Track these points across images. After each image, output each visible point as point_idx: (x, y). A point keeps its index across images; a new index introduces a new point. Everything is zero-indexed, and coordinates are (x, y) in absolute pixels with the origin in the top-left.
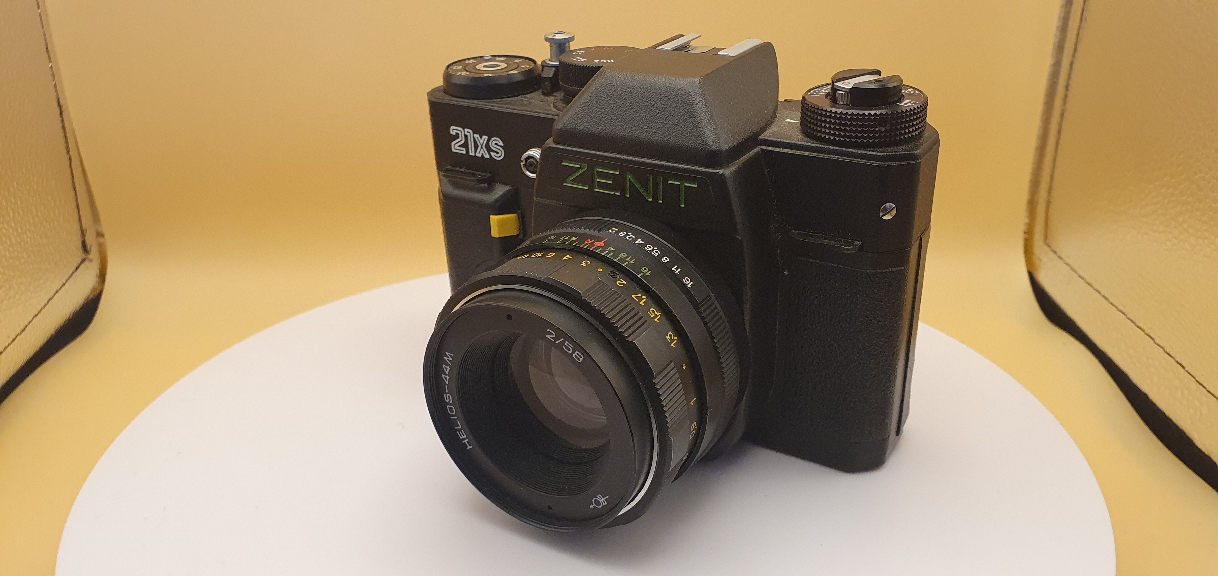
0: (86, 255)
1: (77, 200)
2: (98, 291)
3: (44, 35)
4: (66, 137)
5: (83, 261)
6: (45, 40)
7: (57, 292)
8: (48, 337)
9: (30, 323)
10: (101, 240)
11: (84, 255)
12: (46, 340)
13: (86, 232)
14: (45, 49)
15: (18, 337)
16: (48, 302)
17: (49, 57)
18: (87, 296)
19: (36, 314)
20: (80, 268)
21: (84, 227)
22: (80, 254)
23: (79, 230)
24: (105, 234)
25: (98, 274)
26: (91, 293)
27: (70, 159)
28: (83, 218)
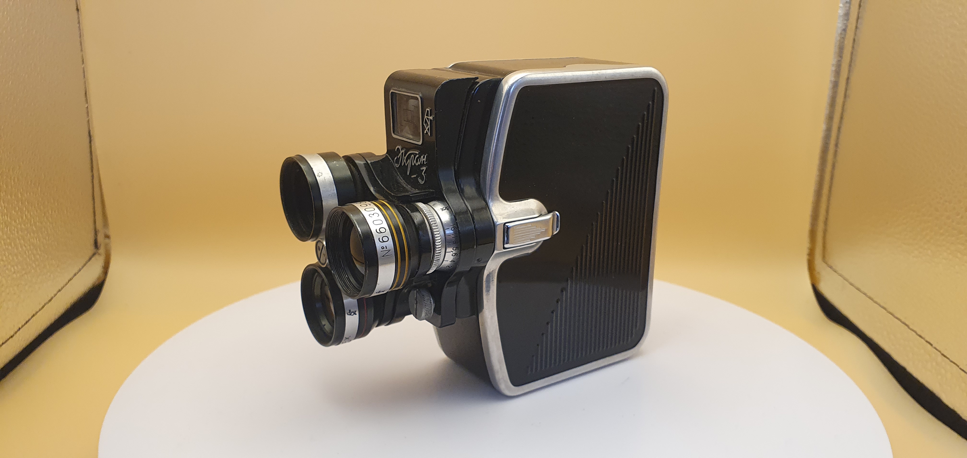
1: (94, 208)
2: (102, 279)
3: (85, 84)
4: (91, 159)
5: (94, 254)
6: (85, 87)
7: (75, 275)
8: (65, 309)
9: (55, 295)
10: (108, 241)
11: (95, 250)
13: (99, 232)
14: (84, 93)
15: (47, 304)
16: (69, 281)
17: (87, 100)
18: (94, 282)
19: (60, 288)
20: (93, 259)
21: (97, 229)
22: (92, 249)
23: (94, 229)
24: (111, 237)
25: (103, 266)
26: (98, 279)
27: (93, 176)
28: (97, 223)
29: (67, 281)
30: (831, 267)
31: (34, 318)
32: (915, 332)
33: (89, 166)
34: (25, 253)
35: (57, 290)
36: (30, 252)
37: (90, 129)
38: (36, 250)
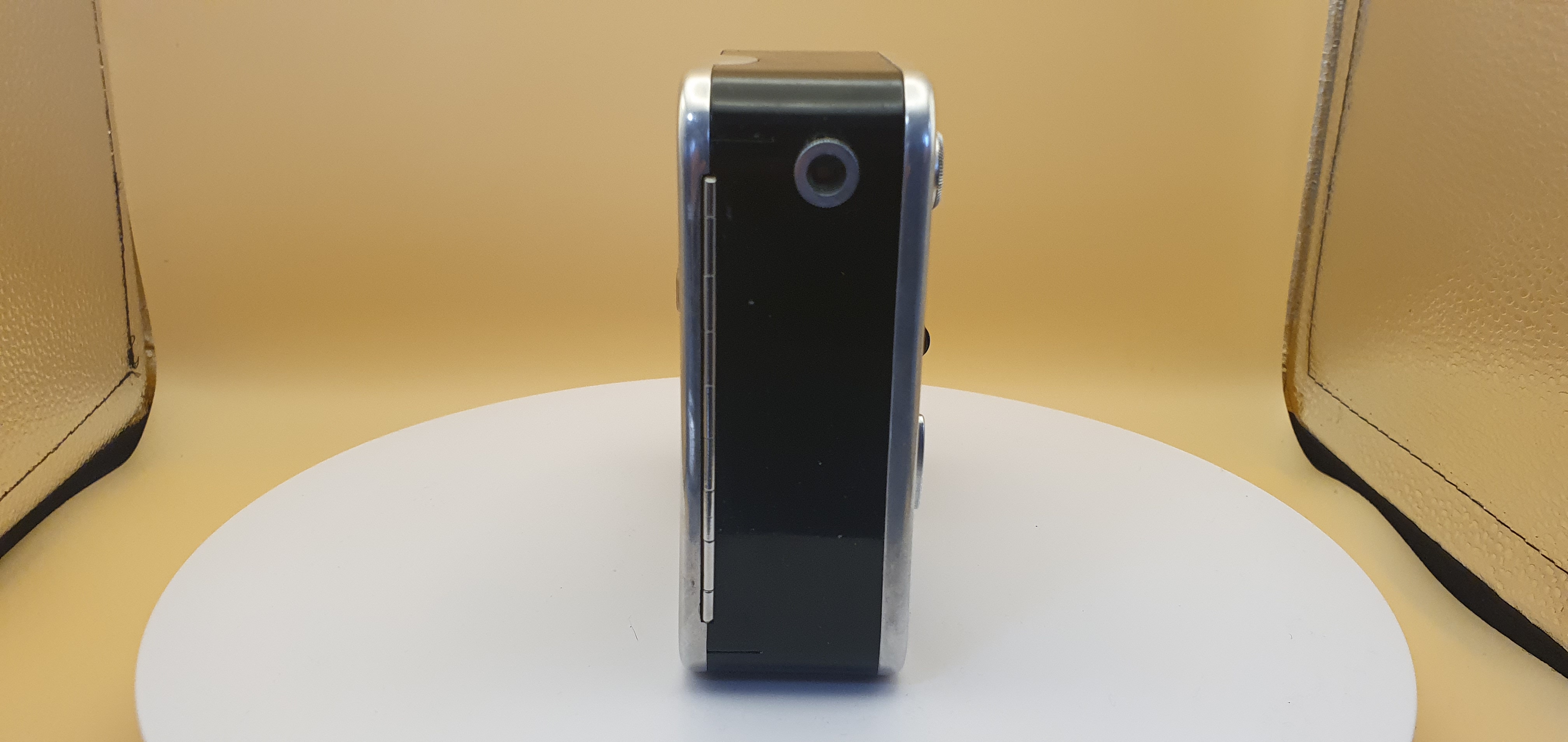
0: (130, 368)
1: (126, 299)
2: (141, 416)
3: (105, 96)
4: (120, 220)
5: (128, 375)
6: (106, 101)
7: (97, 407)
8: (81, 465)
9: (63, 441)
10: (149, 353)
12: (79, 466)
13: (135, 339)
14: (105, 112)
15: (51, 455)
16: (86, 418)
17: (109, 123)
18: (129, 418)
19: (72, 430)
20: (124, 382)
21: (132, 334)
22: (124, 367)
23: (126, 334)
24: (155, 345)
25: (144, 394)
26: (134, 416)
27: (123, 247)
28: (131, 322)
29: (84, 418)
30: (1321, 386)
31: (29, 476)
32: (1456, 487)
33: (117, 231)
34: (13, 372)
35: (67, 433)
36: (21, 370)
37: (116, 171)
38: (30, 367)
